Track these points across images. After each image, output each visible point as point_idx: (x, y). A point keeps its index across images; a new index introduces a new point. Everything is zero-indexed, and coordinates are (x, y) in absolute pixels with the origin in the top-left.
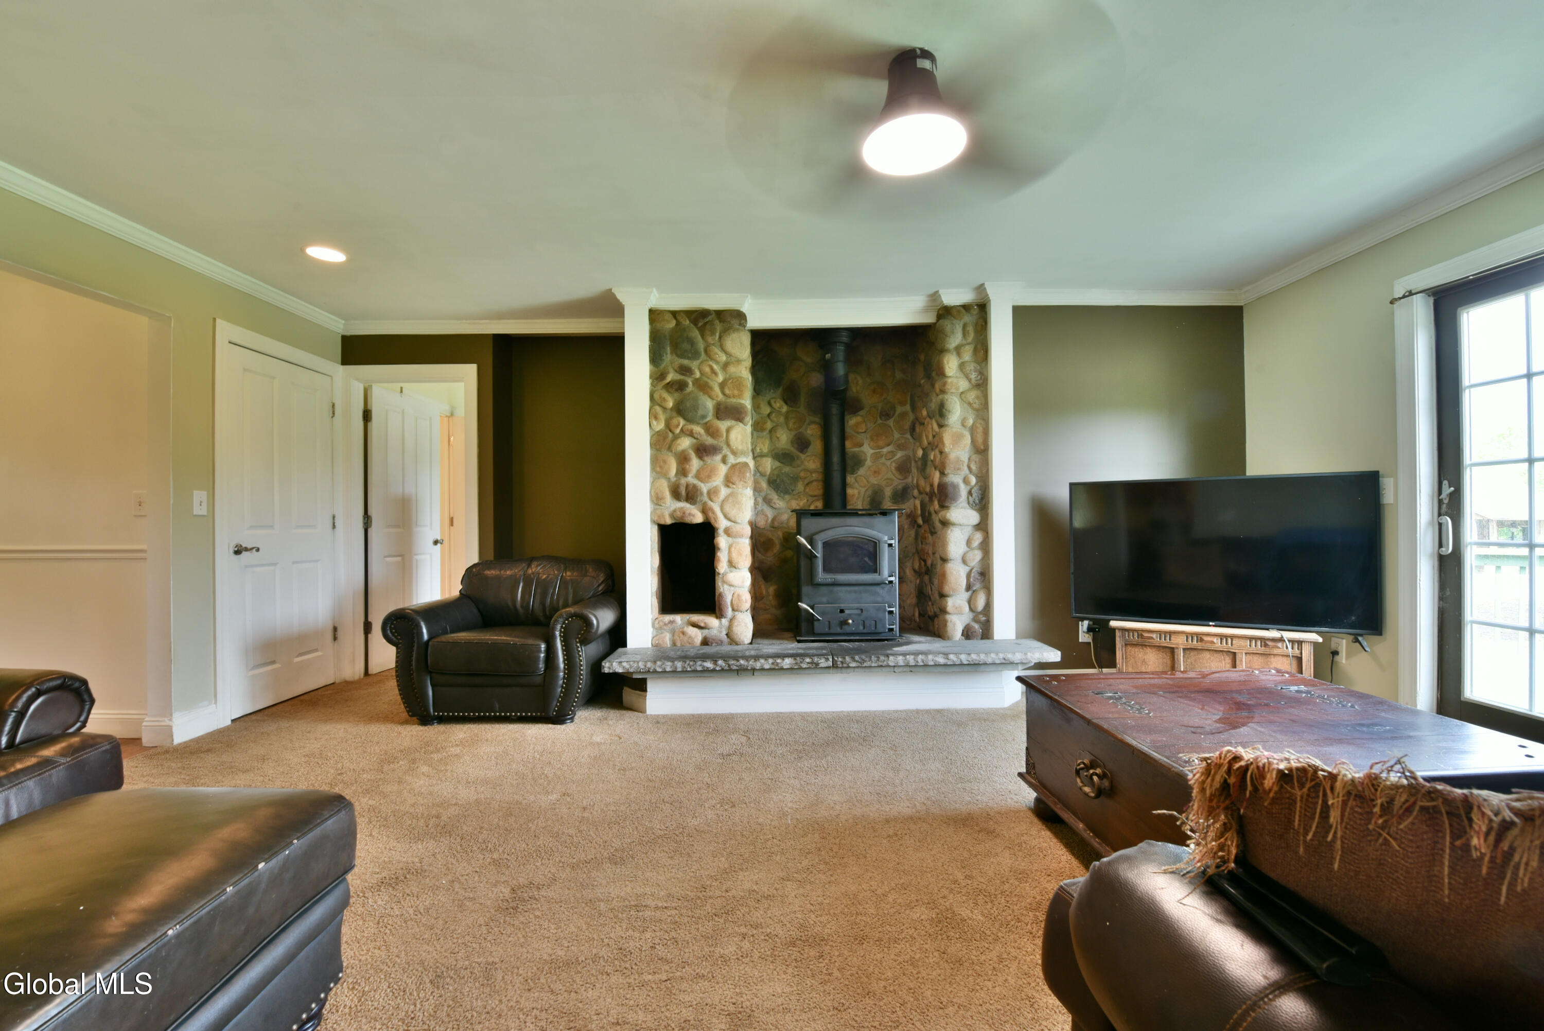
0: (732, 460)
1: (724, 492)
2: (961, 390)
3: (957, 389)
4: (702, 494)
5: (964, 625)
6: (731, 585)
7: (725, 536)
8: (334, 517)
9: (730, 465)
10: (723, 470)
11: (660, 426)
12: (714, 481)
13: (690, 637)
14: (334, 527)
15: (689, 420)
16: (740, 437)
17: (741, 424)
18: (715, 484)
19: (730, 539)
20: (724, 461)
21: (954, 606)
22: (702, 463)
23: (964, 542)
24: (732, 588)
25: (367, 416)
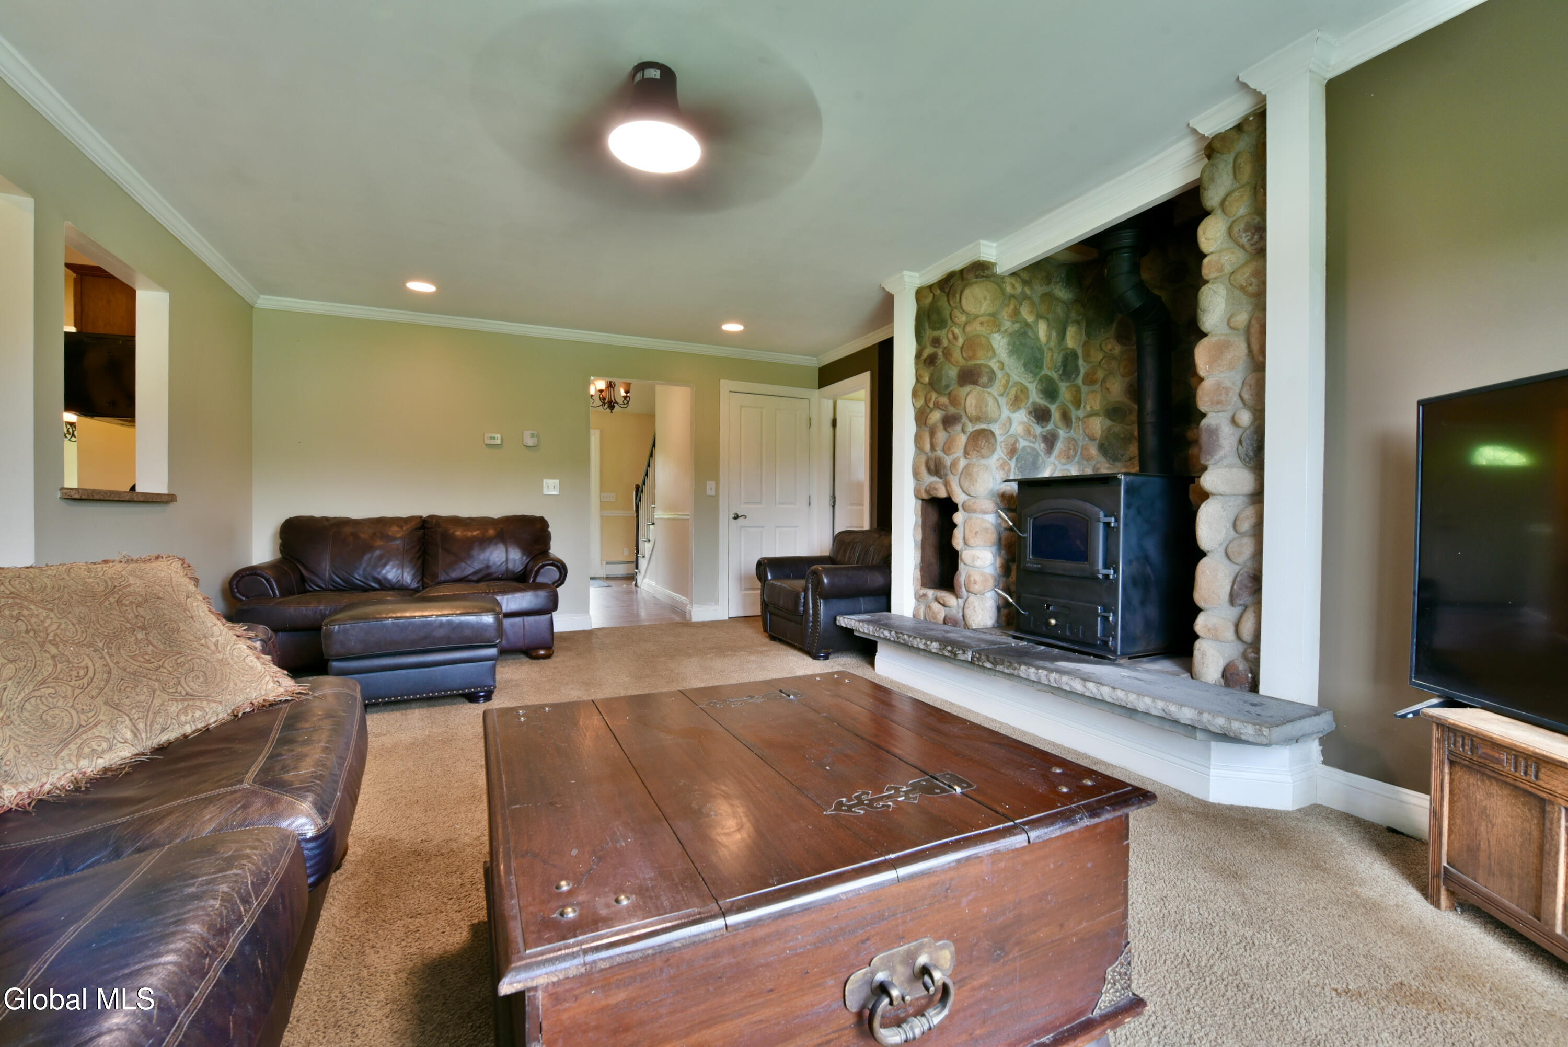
0: (970, 428)
1: (962, 463)
2: (1228, 269)
3: (1220, 270)
4: (945, 467)
5: (1227, 661)
6: (965, 564)
7: (963, 512)
8: (809, 497)
9: (968, 434)
10: (962, 439)
11: (921, 403)
12: (955, 453)
13: (934, 612)
14: (809, 504)
15: (939, 393)
16: (974, 402)
17: (978, 388)
18: (955, 456)
19: (966, 514)
20: (963, 431)
21: (1206, 626)
22: (948, 434)
23: (1229, 525)
24: (967, 567)
25: (834, 423)
